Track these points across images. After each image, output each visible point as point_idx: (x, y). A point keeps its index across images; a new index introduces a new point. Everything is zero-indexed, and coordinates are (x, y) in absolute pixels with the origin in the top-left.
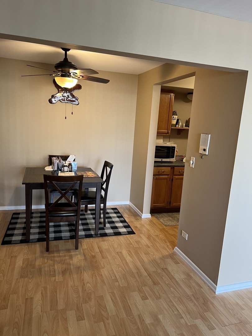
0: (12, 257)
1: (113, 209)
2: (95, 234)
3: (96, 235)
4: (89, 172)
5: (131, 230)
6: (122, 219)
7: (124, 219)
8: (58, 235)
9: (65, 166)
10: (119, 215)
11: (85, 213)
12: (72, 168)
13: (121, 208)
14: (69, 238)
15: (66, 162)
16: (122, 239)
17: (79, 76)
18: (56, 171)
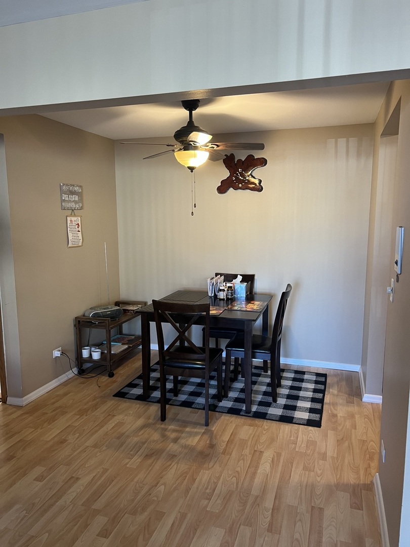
0: (110, 415)
1: (318, 375)
2: (245, 410)
3: (245, 413)
4: (256, 303)
5: (318, 420)
6: (319, 395)
7: (324, 397)
8: (192, 398)
9: (221, 290)
10: (320, 387)
12: (232, 293)
13: (336, 375)
14: (200, 407)
15: (227, 284)
17: (210, 145)
18: (213, 298)
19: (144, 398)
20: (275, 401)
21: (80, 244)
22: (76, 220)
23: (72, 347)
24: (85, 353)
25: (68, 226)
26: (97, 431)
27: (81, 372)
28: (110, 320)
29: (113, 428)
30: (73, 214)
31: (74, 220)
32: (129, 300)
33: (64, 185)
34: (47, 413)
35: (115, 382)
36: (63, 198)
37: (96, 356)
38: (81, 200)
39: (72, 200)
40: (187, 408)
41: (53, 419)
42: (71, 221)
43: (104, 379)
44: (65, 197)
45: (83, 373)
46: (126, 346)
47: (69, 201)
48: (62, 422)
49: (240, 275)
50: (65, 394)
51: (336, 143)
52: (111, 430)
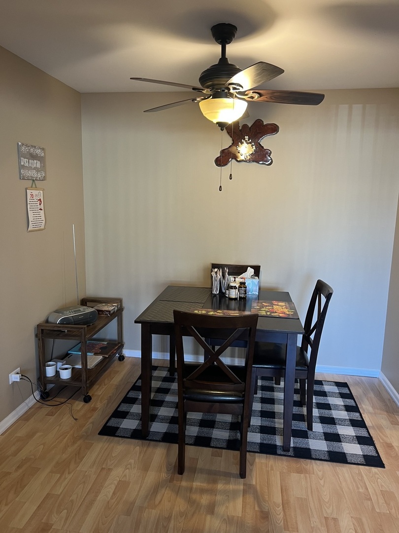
0: (103, 469)
1: (338, 384)
2: (283, 447)
3: (284, 450)
4: (280, 304)
5: (374, 454)
6: (355, 416)
7: (362, 417)
8: (205, 431)
9: (232, 287)
10: (350, 402)
11: (275, 386)
12: (245, 291)
13: (358, 384)
14: (224, 445)
15: (236, 279)
16: (346, 475)
17: (251, 94)
18: (218, 296)
19: (141, 434)
20: (310, 427)
21: (42, 227)
22: (37, 194)
23: (33, 365)
24: (50, 372)
25: (28, 202)
26: (92, 503)
27: (45, 396)
28: (86, 329)
29: (114, 493)
30: (34, 186)
31: (35, 194)
32: (100, 296)
33: (23, 144)
34: (9, 473)
35: (94, 409)
36: (22, 164)
37: (66, 375)
38: (43, 168)
39: (33, 167)
40: (205, 448)
41: (20, 485)
42: (32, 195)
43: (79, 405)
44: (24, 161)
45: (47, 397)
46: (100, 358)
47: (30, 168)
48: (36, 489)
49: (252, 267)
50: (30, 435)
51: (350, 108)
52: (112, 498)
